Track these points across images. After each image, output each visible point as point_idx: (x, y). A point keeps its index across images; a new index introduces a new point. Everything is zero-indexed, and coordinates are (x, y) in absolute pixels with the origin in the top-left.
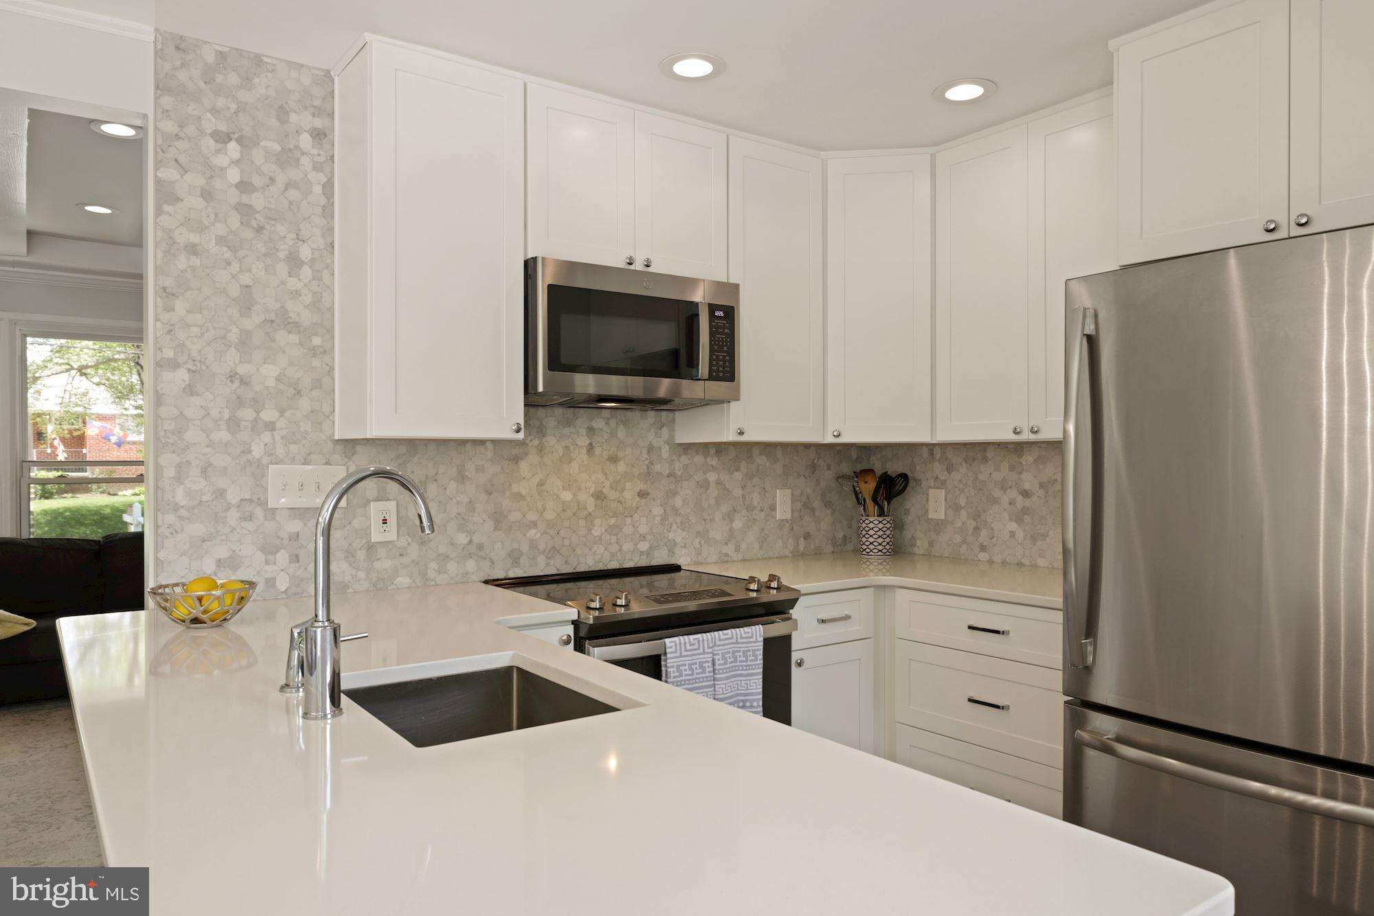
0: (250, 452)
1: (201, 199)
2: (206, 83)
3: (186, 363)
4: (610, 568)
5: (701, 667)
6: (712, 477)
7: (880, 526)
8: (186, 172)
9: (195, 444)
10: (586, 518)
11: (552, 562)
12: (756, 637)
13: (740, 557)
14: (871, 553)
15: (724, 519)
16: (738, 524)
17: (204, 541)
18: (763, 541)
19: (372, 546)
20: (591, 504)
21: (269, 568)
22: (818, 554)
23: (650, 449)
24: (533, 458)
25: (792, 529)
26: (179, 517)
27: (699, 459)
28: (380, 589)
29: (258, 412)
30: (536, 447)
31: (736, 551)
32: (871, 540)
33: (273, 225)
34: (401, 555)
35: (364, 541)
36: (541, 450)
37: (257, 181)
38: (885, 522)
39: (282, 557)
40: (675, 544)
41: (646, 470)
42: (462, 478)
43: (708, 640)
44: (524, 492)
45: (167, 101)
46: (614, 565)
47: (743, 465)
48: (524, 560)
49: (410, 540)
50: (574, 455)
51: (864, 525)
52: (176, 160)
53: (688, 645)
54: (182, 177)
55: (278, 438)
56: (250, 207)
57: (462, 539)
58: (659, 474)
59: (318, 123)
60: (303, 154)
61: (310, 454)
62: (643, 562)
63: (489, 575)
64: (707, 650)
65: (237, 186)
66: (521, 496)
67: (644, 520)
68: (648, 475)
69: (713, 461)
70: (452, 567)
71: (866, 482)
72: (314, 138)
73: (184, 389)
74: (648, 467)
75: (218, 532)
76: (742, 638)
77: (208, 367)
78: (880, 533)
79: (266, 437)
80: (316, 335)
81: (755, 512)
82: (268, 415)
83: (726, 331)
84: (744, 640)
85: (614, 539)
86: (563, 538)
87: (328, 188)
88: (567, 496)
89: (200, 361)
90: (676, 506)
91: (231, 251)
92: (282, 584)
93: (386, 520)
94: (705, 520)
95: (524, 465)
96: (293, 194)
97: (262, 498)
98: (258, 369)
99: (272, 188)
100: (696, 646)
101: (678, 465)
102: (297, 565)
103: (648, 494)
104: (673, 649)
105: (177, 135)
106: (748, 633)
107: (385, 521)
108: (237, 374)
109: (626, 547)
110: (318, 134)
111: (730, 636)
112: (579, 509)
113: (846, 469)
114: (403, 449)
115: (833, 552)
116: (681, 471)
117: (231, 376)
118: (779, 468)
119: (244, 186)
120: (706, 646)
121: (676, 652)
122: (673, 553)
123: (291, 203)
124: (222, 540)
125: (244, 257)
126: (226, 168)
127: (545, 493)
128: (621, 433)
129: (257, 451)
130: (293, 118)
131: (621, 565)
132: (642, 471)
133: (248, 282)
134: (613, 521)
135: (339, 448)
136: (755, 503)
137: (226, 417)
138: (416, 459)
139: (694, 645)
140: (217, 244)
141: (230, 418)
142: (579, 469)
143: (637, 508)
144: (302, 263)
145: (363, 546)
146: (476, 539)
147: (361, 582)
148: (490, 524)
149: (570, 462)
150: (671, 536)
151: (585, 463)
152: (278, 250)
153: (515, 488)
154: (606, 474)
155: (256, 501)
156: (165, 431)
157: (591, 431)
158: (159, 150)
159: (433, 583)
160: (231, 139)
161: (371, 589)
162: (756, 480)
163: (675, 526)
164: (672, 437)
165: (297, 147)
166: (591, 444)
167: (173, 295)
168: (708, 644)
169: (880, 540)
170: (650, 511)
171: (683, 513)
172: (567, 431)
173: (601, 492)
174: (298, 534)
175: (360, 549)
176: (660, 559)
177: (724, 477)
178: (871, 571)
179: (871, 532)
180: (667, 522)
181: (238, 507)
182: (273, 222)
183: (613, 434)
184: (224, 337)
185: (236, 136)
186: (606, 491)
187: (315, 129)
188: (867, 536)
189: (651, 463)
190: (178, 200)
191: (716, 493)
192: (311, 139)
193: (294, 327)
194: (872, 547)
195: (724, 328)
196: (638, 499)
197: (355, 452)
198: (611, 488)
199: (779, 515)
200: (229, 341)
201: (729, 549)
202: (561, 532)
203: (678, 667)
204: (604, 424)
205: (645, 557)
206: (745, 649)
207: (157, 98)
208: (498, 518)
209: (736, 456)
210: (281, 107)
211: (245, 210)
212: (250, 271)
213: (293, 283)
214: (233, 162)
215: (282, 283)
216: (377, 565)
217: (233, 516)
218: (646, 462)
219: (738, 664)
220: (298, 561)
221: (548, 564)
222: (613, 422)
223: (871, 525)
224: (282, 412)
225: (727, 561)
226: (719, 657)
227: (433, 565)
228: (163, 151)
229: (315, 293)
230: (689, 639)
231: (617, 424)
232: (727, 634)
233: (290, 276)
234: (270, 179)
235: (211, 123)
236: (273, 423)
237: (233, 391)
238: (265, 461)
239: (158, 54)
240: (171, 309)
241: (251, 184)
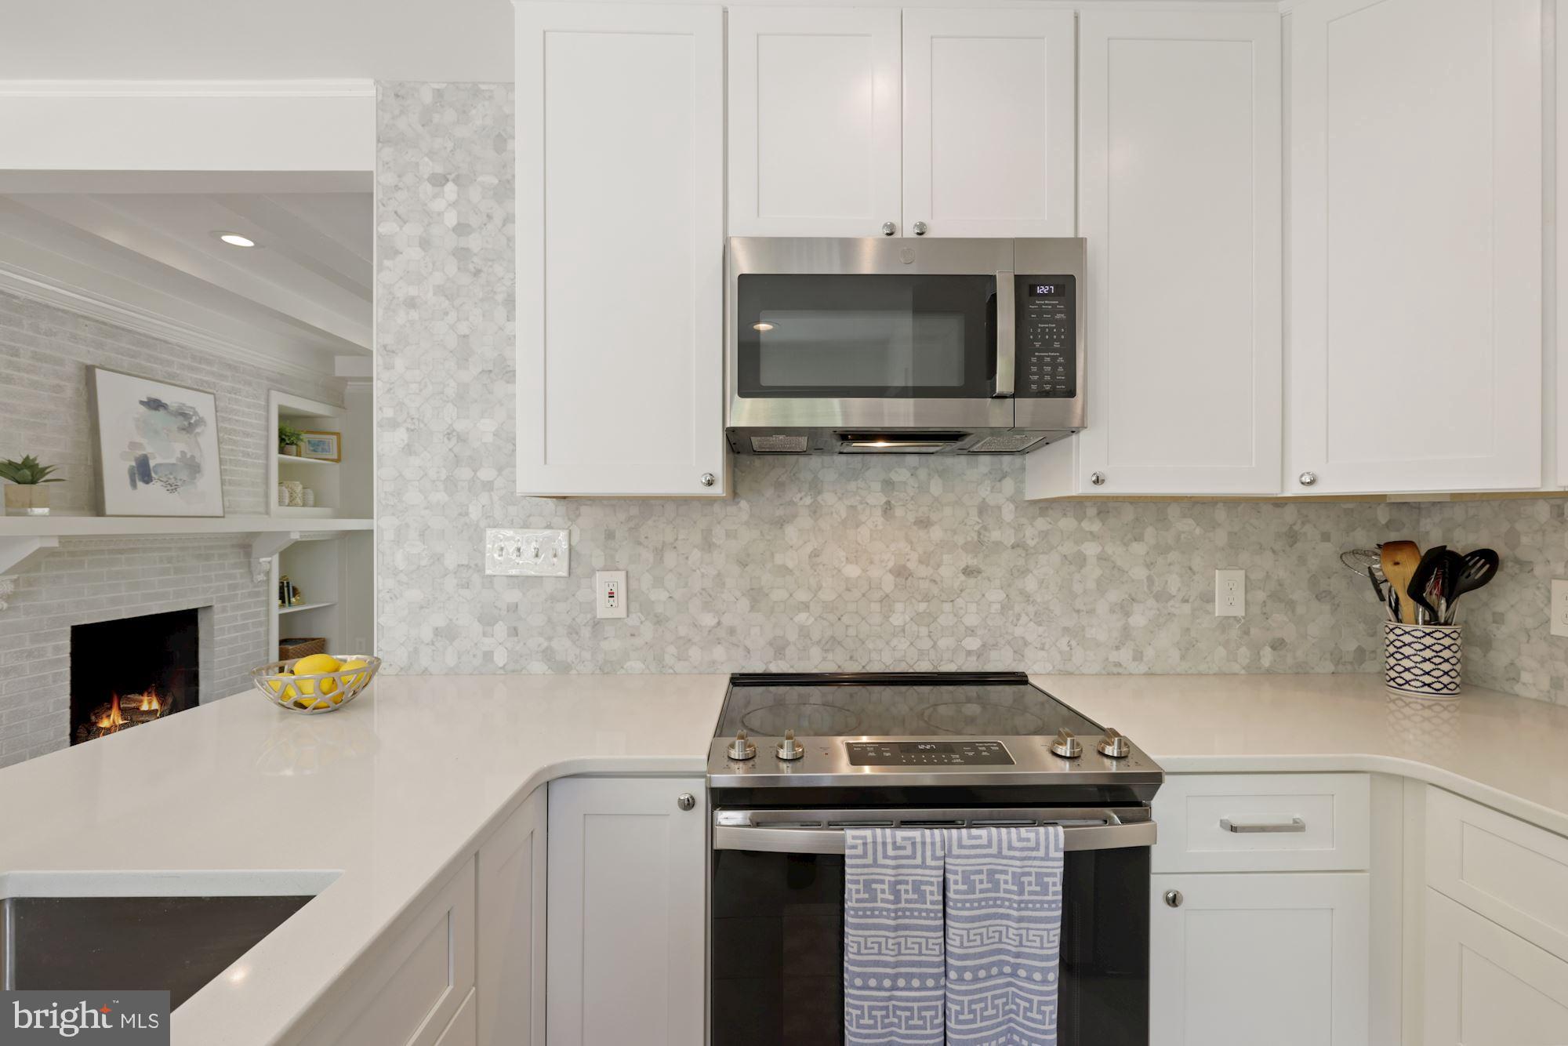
0: (467, 514)
1: (419, 249)
2: (423, 126)
3: (405, 421)
4: (918, 670)
5: (917, 887)
6: (1091, 549)
7: (1428, 641)
8: (405, 223)
9: (413, 506)
10: (881, 601)
11: (830, 656)
12: (1047, 847)
13: (1143, 668)
14: (1407, 687)
15: (1112, 611)
16: (1139, 619)
17: (422, 607)
18: (1187, 648)
19: (598, 623)
20: (889, 582)
21: (487, 640)
22: (1301, 674)
23: (983, 509)
24: (805, 521)
25: (1247, 633)
26: (399, 581)
27: (1067, 523)
28: (607, 673)
29: (475, 471)
30: (809, 506)
31: (1135, 659)
32: (1407, 663)
33: (491, 266)
34: (632, 635)
35: (589, 616)
36: (815, 511)
37: (474, 221)
38: (1437, 635)
39: (500, 629)
40: (1026, 644)
41: (976, 538)
42: (708, 545)
43: (933, 844)
44: (790, 565)
45: (390, 151)
46: (924, 667)
47: (1150, 532)
48: (790, 651)
49: (643, 619)
50: (863, 518)
51: (1392, 637)
52: (396, 212)
53: (889, 847)
54: (401, 229)
55: (495, 498)
56: (467, 250)
57: (709, 620)
58: (997, 544)
61: (528, 517)
62: (971, 666)
63: (743, 667)
64: (929, 862)
65: (454, 230)
66: (787, 568)
67: (973, 608)
68: (978, 545)
69: (1096, 527)
70: (695, 653)
71: (1397, 564)
73: (403, 448)
74: (979, 534)
75: (435, 599)
76: (1010, 848)
77: (426, 425)
78: (1428, 654)
79: (484, 498)
81: (1171, 603)
82: (486, 474)
83: (1058, 316)
84: (1017, 854)
85: (924, 631)
86: (847, 626)
88: (852, 571)
89: (418, 420)
90: (1027, 589)
91: (448, 299)
92: (500, 658)
93: (613, 593)
94: (1078, 611)
95: (791, 531)
96: (512, 228)
97: (480, 564)
98: (475, 424)
99: (489, 226)
100: (908, 852)
101: (1029, 532)
102: (516, 639)
103: (979, 572)
104: (859, 851)
105: (396, 186)
106: (1028, 840)
107: (611, 595)
108: (454, 430)
109: (943, 643)
111: (984, 841)
112: (870, 588)
113: (1365, 539)
114: (634, 511)
115: (1333, 673)
116: (1036, 540)
117: (449, 434)
118: (1221, 537)
119: (462, 229)
120: (929, 853)
121: (864, 855)
122: (1023, 656)
123: (508, 239)
124: (440, 608)
125: (461, 305)
126: (443, 212)
127: (821, 567)
128: (936, 487)
129: (475, 512)
130: (511, 144)
131: (935, 667)
132: (969, 539)
133: (466, 331)
134: (922, 607)
135: (561, 506)
136: (1173, 591)
137: (443, 477)
138: (650, 522)
139: (904, 848)
140: (435, 294)
141: (448, 479)
142: (871, 536)
143: (961, 591)
145: (588, 622)
146: (727, 620)
147: (586, 663)
148: (744, 604)
149: (857, 526)
150: (1018, 631)
151: (880, 527)
152: (495, 292)
153: (779, 559)
154: (911, 543)
155: (473, 566)
156: (385, 492)
157: (888, 485)
158: (380, 204)
159: (671, 671)
160: (448, 180)
161: (598, 671)
162: (1173, 556)
163: (1024, 619)
164: (1019, 491)
166: (888, 503)
167: (393, 352)
168: (933, 851)
169: (1428, 666)
170: (983, 595)
171: (1039, 600)
172: (852, 486)
173: (904, 567)
174: (517, 607)
175: (585, 625)
176: (999, 662)
177: (1114, 550)
178: (1406, 717)
179: (1407, 651)
180: (1011, 612)
181: (455, 573)
182: (490, 263)
183: (923, 489)
184: (442, 393)
185: (453, 176)
186: (911, 565)
188: (1398, 656)
189: (985, 528)
190: (397, 252)
191: (1098, 572)
194: (1407, 676)
195: (1055, 311)
196: (963, 578)
197: (579, 515)
198: (920, 562)
199: (1219, 610)
200: (447, 397)
201: (1125, 655)
202: (845, 619)
203: (868, 884)
204: (908, 474)
205: (975, 658)
206: (1019, 870)
207: (378, 151)
208: (756, 596)
209: (1137, 519)
210: (499, 135)
211: (462, 254)
212: (467, 319)
214: (450, 205)
215: (501, 329)
216: (605, 645)
217: (450, 583)
218: (977, 528)
219: (1002, 895)
220: (517, 635)
221: (824, 659)
222: (922, 474)
223: (1407, 639)
224: (500, 470)
225: (1119, 674)
226: (956, 877)
227: (672, 650)
228: (384, 205)
230: (894, 837)
231: (929, 475)
232: (980, 837)
233: (508, 320)
234: (488, 216)
235: (428, 167)
236: (491, 483)
237: (450, 450)
238: (482, 524)
239: (381, 106)
240: (389, 367)
241: (469, 226)
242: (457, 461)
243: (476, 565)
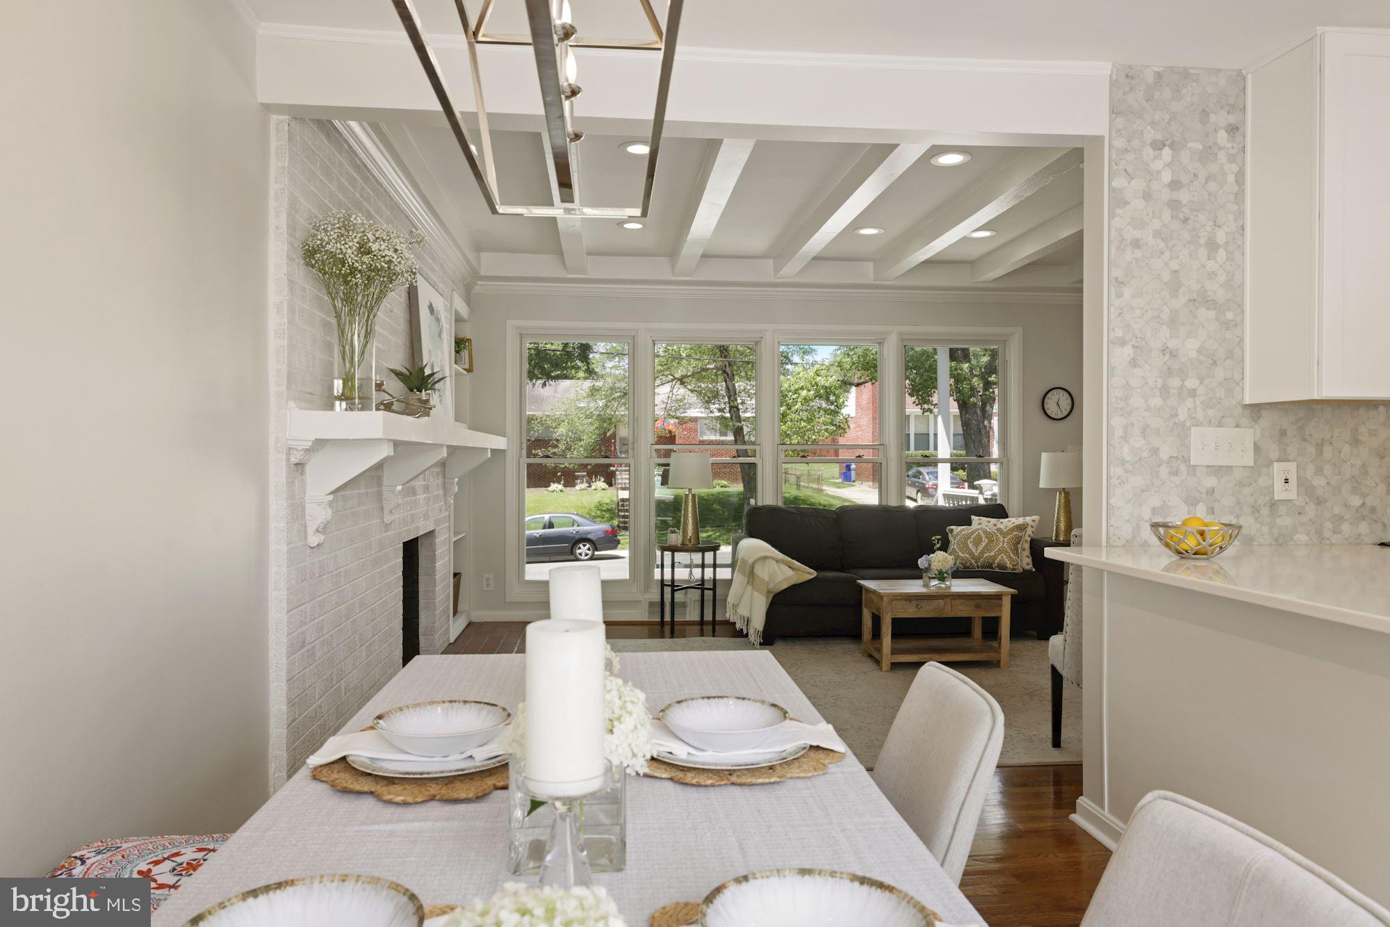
0: (1176, 415)
1: (1143, 200)
2: (1147, 101)
3: (1131, 340)
8: (1132, 179)
9: (1137, 408)
17: (1143, 491)
19: (1274, 503)
26: (1125, 470)
28: (1281, 544)
29: (1183, 381)
33: (1196, 216)
34: (1300, 513)
35: (1268, 498)
37: (1184, 179)
39: (1201, 509)
42: (1356, 442)
45: (1120, 121)
49: (1308, 500)
52: (1125, 170)
54: (1129, 182)
55: (1198, 403)
56: (1178, 202)
57: (1356, 501)
59: (1232, 119)
60: (1220, 148)
61: (1223, 417)
63: (1380, 538)
65: (1169, 185)
70: (1345, 527)
72: (1228, 133)
73: (1129, 362)
75: (1153, 484)
77: (1146, 343)
79: (1189, 402)
80: (1229, 310)
82: (1191, 383)
87: (1240, 177)
89: (1141, 338)
91: (1164, 241)
93: (1287, 479)
96: (1212, 186)
97: (1186, 456)
98: (1183, 343)
99: (1195, 183)
105: (1126, 149)
107: (1286, 481)
108: (1167, 348)
110: (1232, 130)
114: (1301, 413)
117: (1163, 350)
119: (1175, 185)
123: (1210, 194)
124: (1156, 492)
125: (1173, 247)
126: (1160, 171)
129: (1183, 415)
130: (1212, 118)
133: (1177, 268)
135: (1248, 412)
137: (1160, 385)
138: (1313, 423)
140: (1154, 237)
141: (1162, 387)
144: (1219, 246)
145: (1266, 504)
146: (1370, 501)
147: (1265, 536)
148: (1382, 488)
152: (1199, 237)
155: (1181, 458)
156: (1116, 397)
158: (1113, 163)
159: (1328, 542)
160: (1165, 145)
161: (1274, 543)
165: (1215, 144)
167: (1123, 283)
174: (1213, 490)
175: (1264, 506)
181: (1167, 463)
182: (1196, 213)
184: (1159, 317)
185: (1168, 143)
187: (1230, 125)
190: (1127, 203)
192: (1226, 134)
193: (1210, 303)
197: (1261, 417)
200: (1162, 320)
207: (1111, 121)
210: (1203, 110)
211: (1174, 205)
212: (1178, 257)
213: (1211, 265)
214: (1166, 165)
216: (1279, 521)
217: (1164, 471)
220: (1214, 514)
224: (1201, 380)
227: (1329, 525)
228: (1116, 164)
229: (1228, 272)
233: (1209, 259)
234: (1194, 175)
235: (1151, 134)
236: (1195, 390)
237: (1165, 363)
238: (1188, 423)
239: (1114, 84)
240: (1120, 295)
241: (1180, 182)
242: (1169, 372)
243: (1183, 457)
